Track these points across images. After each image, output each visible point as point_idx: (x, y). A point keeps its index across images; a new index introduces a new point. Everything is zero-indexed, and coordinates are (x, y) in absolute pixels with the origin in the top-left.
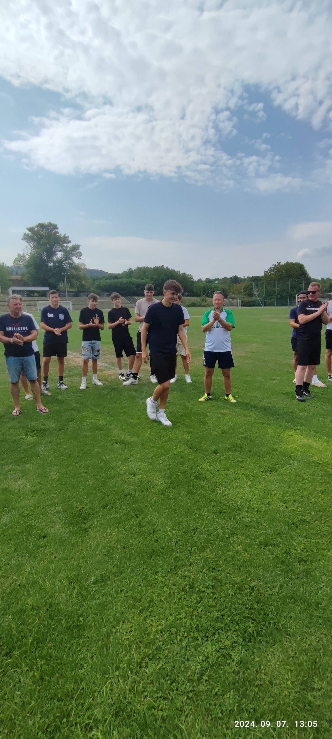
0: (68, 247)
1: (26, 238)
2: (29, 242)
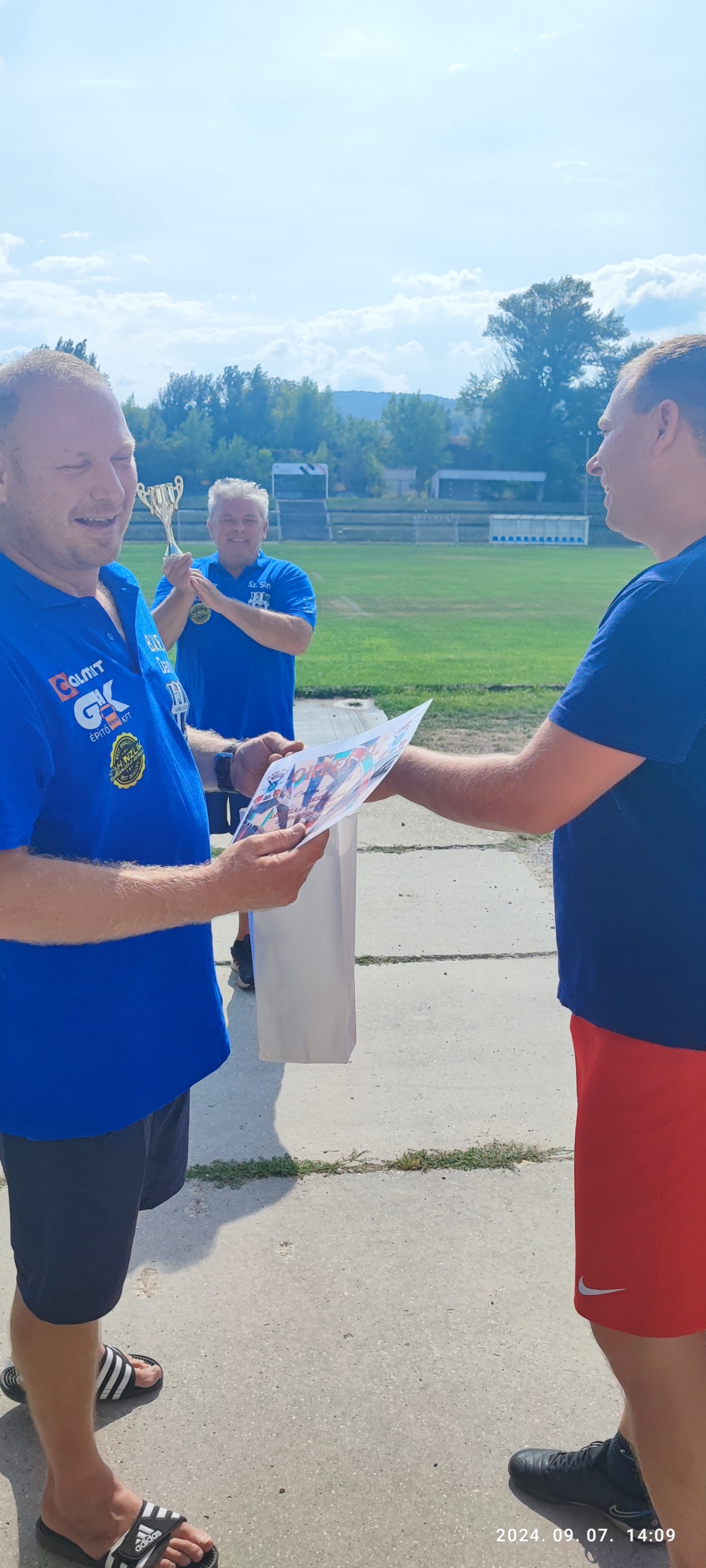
1: (497, 327)
2: (504, 340)
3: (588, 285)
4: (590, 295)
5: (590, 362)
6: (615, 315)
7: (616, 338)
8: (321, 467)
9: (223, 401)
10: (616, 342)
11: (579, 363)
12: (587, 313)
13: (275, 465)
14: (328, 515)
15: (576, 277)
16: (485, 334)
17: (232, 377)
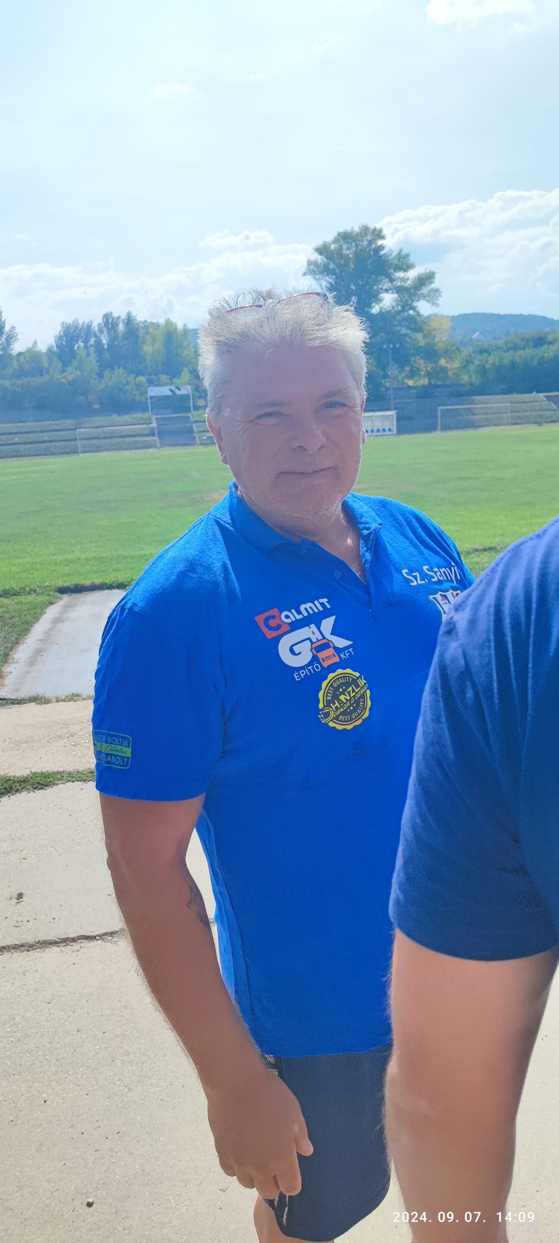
0: (408, 279)
1: (313, 269)
2: (320, 279)
3: (381, 231)
4: (383, 238)
5: (387, 291)
6: (404, 253)
7: (405, 270)
8: (186, 389)
9: (104, 341)
10: (405, 274)
11: (378, 293)
12: (382, 253)
13: (149, 389)
14: (194, 425)
15: (372, 226)
16: (305, 274)
17: (109, 322)
